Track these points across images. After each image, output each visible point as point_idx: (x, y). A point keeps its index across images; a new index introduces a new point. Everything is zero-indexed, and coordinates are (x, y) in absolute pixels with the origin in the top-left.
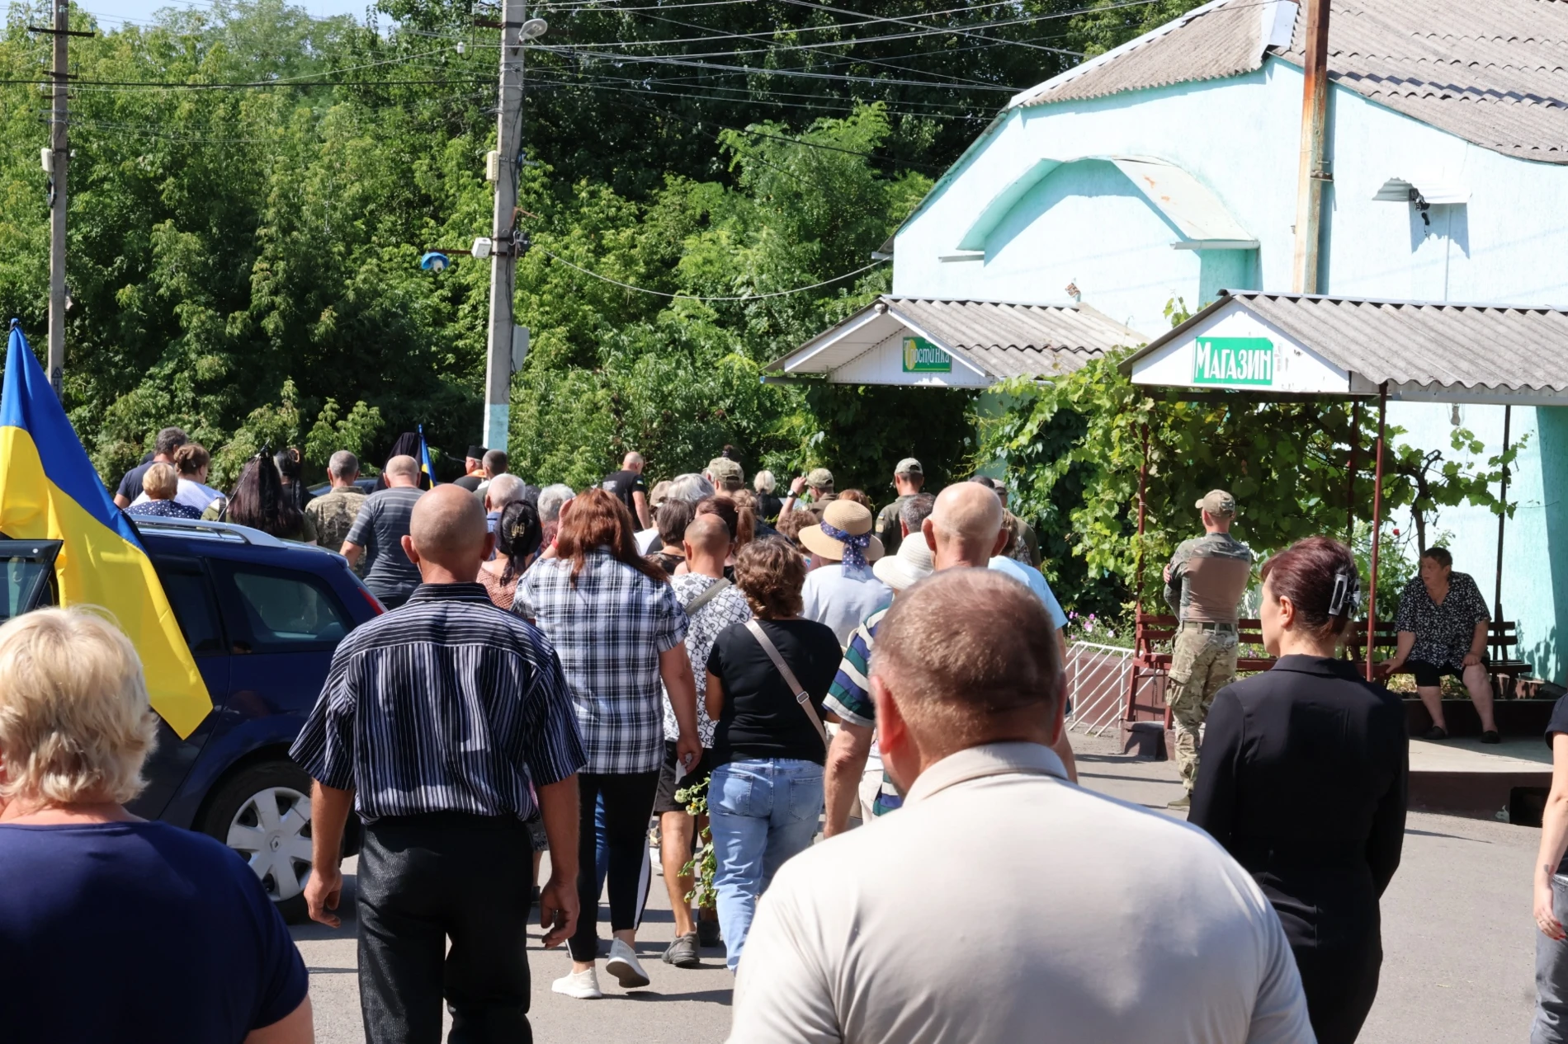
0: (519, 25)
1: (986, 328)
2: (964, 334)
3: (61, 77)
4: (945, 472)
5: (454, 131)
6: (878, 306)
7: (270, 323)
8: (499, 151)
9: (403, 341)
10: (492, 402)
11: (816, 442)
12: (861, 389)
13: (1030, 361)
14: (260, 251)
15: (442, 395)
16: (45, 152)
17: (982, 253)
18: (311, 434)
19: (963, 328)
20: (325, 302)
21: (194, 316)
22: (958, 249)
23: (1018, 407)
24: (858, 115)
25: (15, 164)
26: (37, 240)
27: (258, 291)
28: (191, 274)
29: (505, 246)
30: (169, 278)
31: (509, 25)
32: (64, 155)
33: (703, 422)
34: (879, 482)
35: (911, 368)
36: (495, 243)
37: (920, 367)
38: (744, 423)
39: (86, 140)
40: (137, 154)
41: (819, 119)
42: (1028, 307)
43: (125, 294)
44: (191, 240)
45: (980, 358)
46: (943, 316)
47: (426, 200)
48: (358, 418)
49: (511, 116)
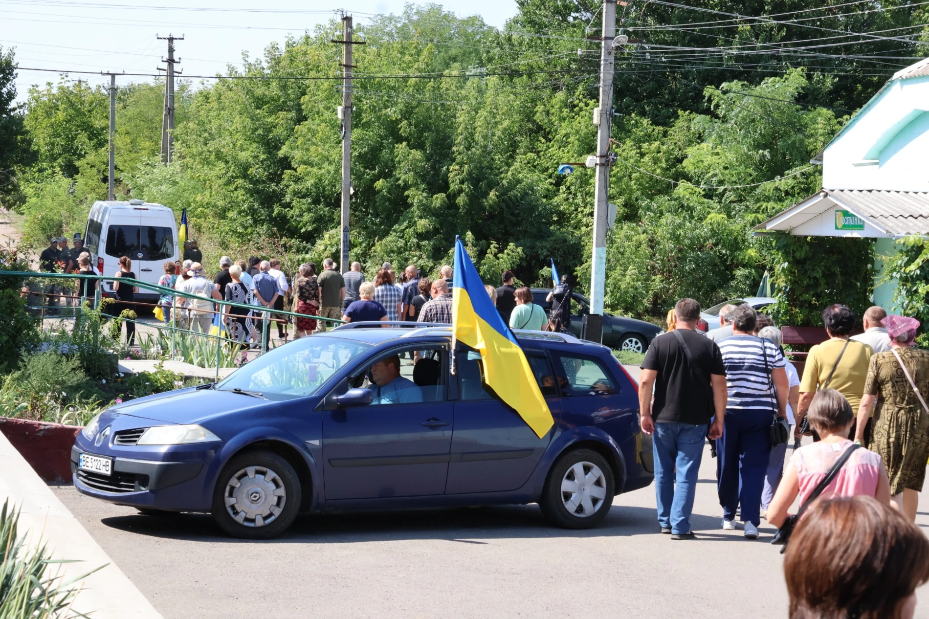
0: (612, 38)
1: (885, 205)
2: (872, 209)
3: (348, 67)
4: (856, 284)
5: (556, 89)
6: (822, 194)
7: (461, 200)
8: (600, 108)
9: (532, 208)
10: (597, 246)
11: (783, 268)
12: (809, 238)
13: (911, 224)
14: (454, 160)
15: (553, 238)
16: (340, 109)
17: (877, 161)
18: (483, 261)
19: (872, 206)
20: (490, 187)
21: (416, 196)
22: (865, 159)
23: (904, 249)
24: (789, 74)
25: (322, 115)
26: (334, 156)
27: (453, 182)
28: (416, 173)
29: (604, 160)
30: (404, 175)
31: (606, 38)
32: (350, 109)
33: (701, 252)
34: (819, 290)
35: (840, 227)
36: (598, 159)
37: (845, 227)
38: (724, 252)
39: (360, 101)
40: (386, 107)
41: (766, 78)
42: (907, 192)
43: (379, 184)
44: (417, 154)
45: (883, 223)
46: (860, 199)
47: (540, 128)
48: (510, 252)
49: (607, 88)
